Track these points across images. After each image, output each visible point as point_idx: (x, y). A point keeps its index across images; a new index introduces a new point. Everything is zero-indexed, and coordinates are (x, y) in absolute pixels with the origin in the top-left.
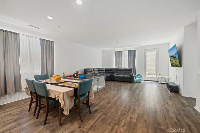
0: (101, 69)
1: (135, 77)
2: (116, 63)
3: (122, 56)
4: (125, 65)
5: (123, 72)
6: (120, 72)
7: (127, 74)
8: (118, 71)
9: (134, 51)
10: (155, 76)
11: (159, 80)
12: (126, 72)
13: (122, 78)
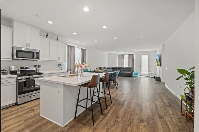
0: (109, 68)
1: (134, 73)
2: (120, 63)
3: (124, 58)
4: (126, 65)
5: (125, 70)
6: (123, 70)
7: (128, 71)
8: (122, 69)
9: (133, 55)
10: (147, 73)
11: (150, 75)
12: (127, 69)
13: (125, 74)
